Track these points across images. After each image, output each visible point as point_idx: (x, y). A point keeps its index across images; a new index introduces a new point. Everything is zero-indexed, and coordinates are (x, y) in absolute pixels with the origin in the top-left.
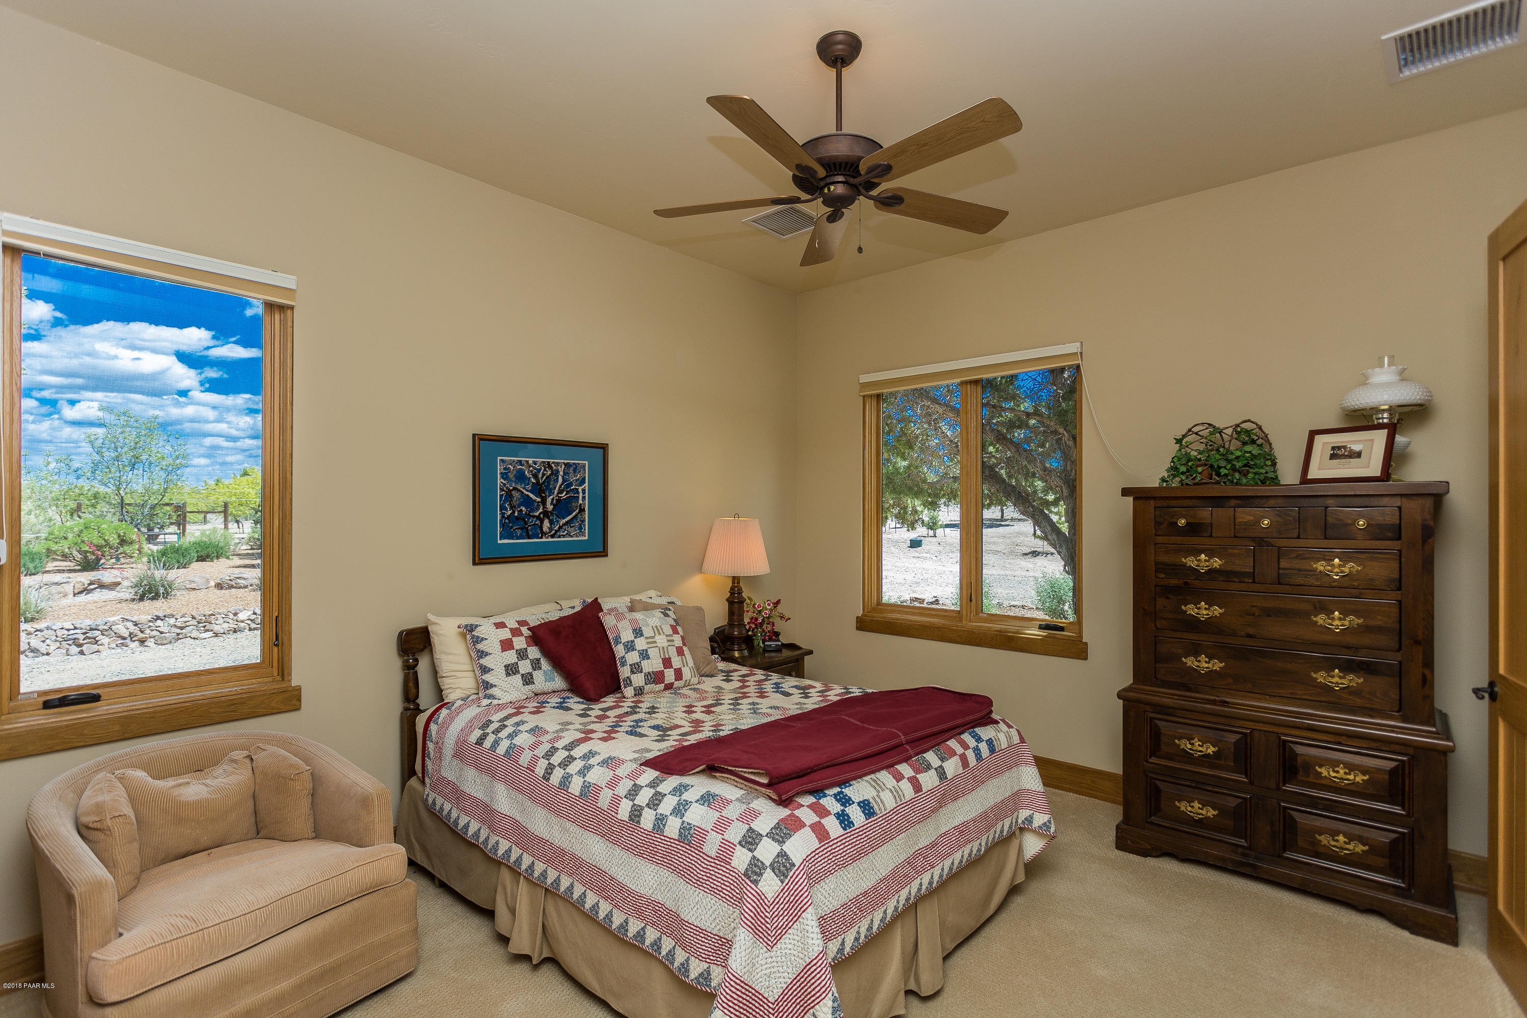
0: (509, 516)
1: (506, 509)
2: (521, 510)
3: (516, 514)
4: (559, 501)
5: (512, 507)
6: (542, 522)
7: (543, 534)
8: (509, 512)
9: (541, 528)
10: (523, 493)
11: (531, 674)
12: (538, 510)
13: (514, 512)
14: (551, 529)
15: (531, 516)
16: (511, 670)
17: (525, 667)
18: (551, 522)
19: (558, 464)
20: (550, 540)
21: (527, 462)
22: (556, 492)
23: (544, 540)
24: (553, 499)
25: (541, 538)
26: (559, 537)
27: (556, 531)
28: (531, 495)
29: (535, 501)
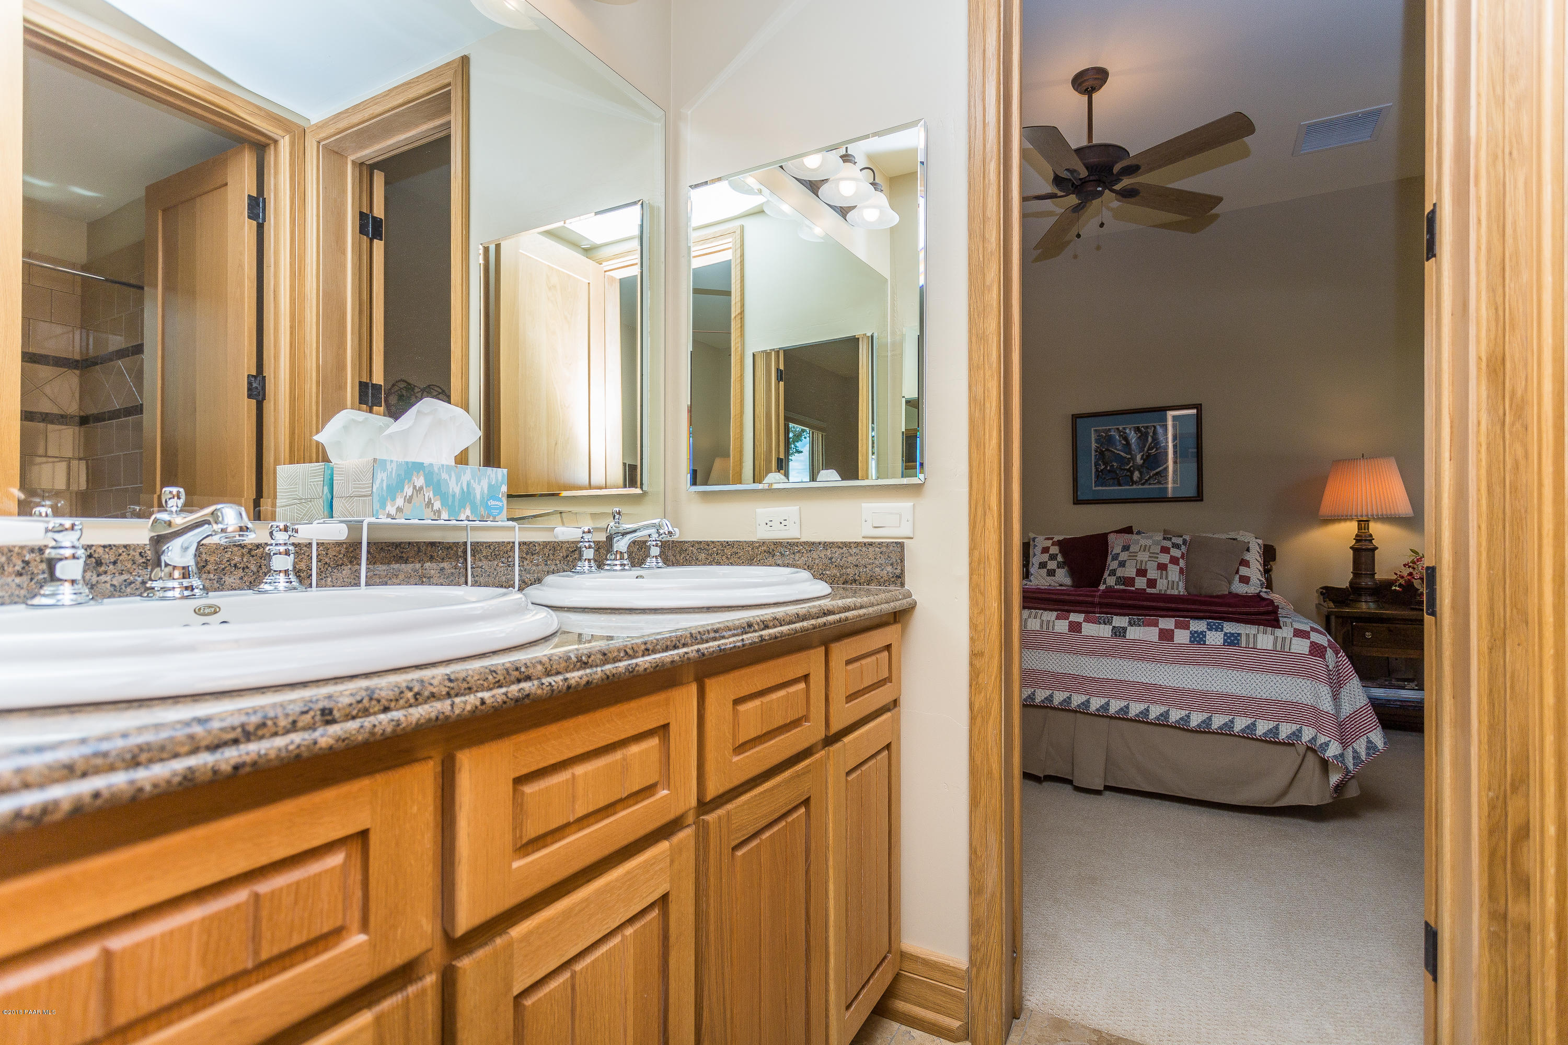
0: (1102, 470)
1: (1100, 465)
2: (1113, 465)
3: (1108, 468)
4: (1149, 456)
5: (1105, 464)
6: (1132, 473)
7: (1133, 483)
8: (1103, 467)
9: (1131, 478)
10: (1114, 452)
11: (1054, 571)
12: (1128, 464)
13: (1106, 467)
14: (1141, 479)
15: (1122, 469)
16: (1043, 565)
17: (1052, 565)
18: (1141, 473)
19: (1147, 427)
20: (1140, 487)
21: (1118, 429)
22: (1146, 450)
23: (1134, 487)
24: (1143, 455)
25: (1132, 485)
26: (1150, 484)
27: (1147, 481)
28: (1122, 454)
29: (1126, 457)
